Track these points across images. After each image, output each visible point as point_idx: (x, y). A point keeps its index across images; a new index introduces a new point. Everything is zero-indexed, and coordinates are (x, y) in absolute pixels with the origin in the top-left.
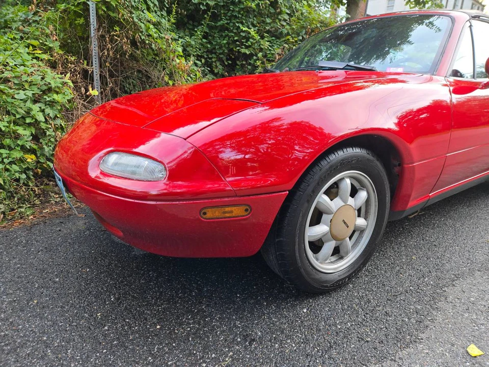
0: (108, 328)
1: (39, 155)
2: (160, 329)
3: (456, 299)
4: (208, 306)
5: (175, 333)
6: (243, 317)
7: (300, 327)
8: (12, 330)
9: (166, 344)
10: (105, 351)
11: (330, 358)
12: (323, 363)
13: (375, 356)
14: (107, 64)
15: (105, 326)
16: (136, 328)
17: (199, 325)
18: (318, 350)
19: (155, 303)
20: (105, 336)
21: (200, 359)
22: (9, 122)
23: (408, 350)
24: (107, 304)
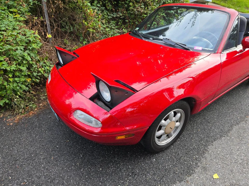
0: (83, 170)
1: (31, 77)
2: (101, 170)
3: (212, 152)
4: (118, 158)
5: (107, 172)
6: (131, 164)
7: (152, 168)
8: (48, 172)
9: (105, 177)
10: (84, 180)
11: (163, 181)
12: (160, 184)
13: (179, 180)
14: (53, 16)
15: (81, 169)
16: (93, 170)
17: (116, 168)
18: (159, 178)
19: (98, 158)
20: (83, 174)
21: (118, 183)
22: (16, 65)
23: (190, 177)
24: (80, 159)
